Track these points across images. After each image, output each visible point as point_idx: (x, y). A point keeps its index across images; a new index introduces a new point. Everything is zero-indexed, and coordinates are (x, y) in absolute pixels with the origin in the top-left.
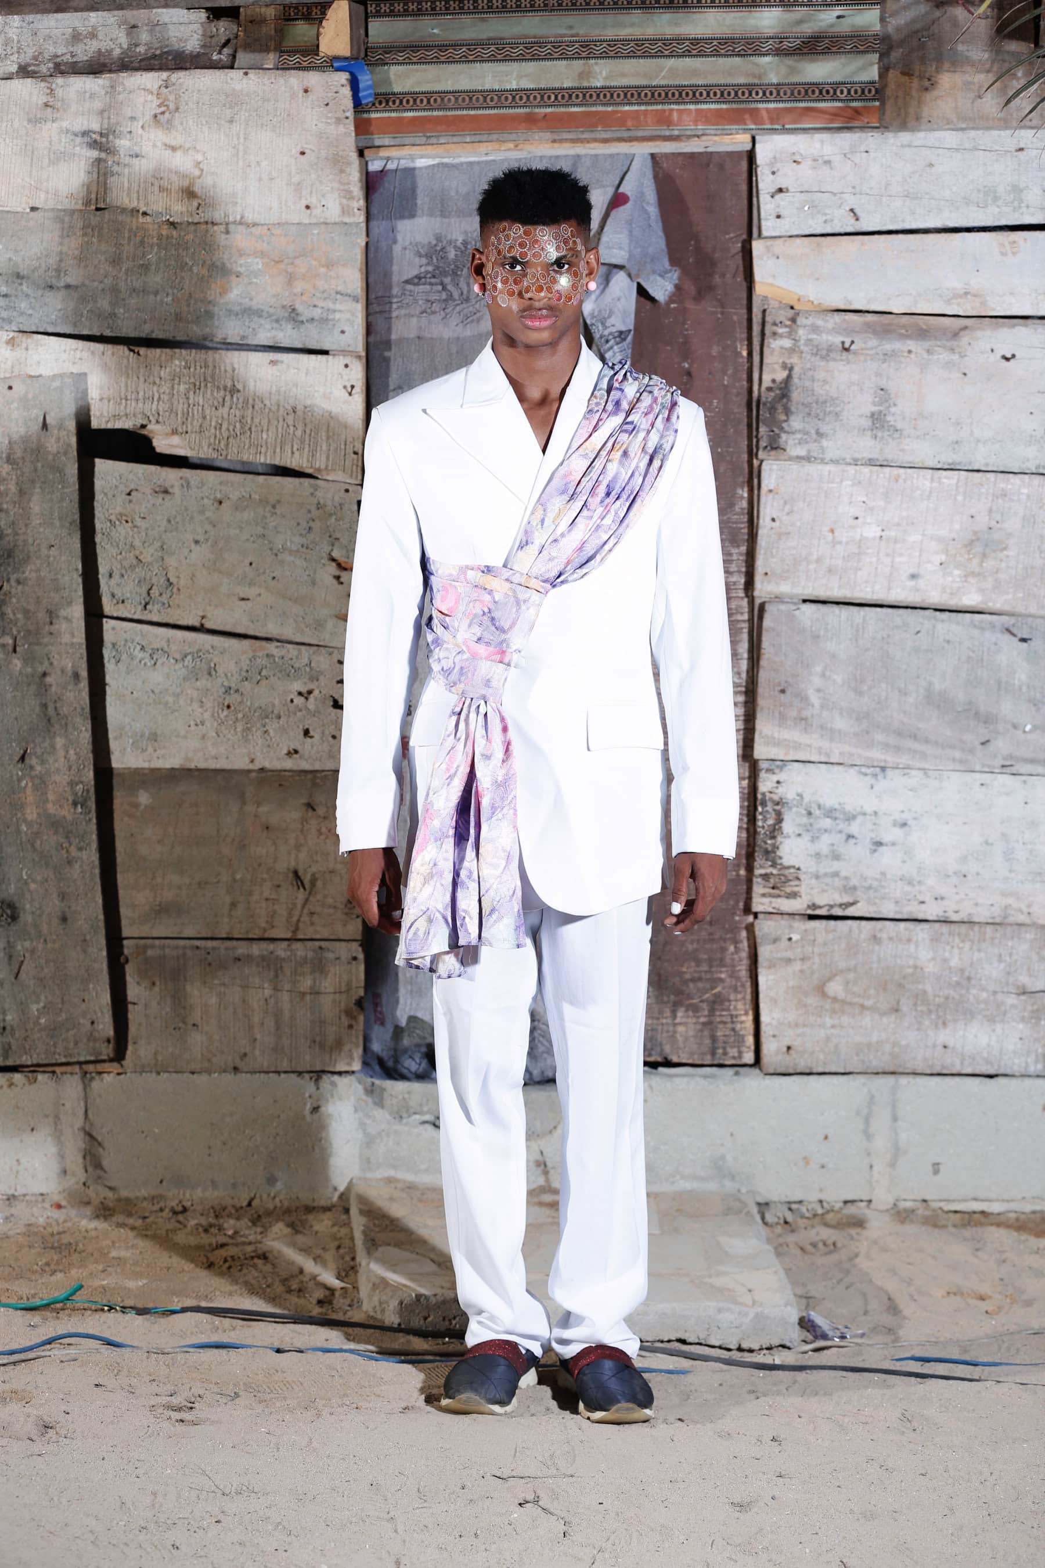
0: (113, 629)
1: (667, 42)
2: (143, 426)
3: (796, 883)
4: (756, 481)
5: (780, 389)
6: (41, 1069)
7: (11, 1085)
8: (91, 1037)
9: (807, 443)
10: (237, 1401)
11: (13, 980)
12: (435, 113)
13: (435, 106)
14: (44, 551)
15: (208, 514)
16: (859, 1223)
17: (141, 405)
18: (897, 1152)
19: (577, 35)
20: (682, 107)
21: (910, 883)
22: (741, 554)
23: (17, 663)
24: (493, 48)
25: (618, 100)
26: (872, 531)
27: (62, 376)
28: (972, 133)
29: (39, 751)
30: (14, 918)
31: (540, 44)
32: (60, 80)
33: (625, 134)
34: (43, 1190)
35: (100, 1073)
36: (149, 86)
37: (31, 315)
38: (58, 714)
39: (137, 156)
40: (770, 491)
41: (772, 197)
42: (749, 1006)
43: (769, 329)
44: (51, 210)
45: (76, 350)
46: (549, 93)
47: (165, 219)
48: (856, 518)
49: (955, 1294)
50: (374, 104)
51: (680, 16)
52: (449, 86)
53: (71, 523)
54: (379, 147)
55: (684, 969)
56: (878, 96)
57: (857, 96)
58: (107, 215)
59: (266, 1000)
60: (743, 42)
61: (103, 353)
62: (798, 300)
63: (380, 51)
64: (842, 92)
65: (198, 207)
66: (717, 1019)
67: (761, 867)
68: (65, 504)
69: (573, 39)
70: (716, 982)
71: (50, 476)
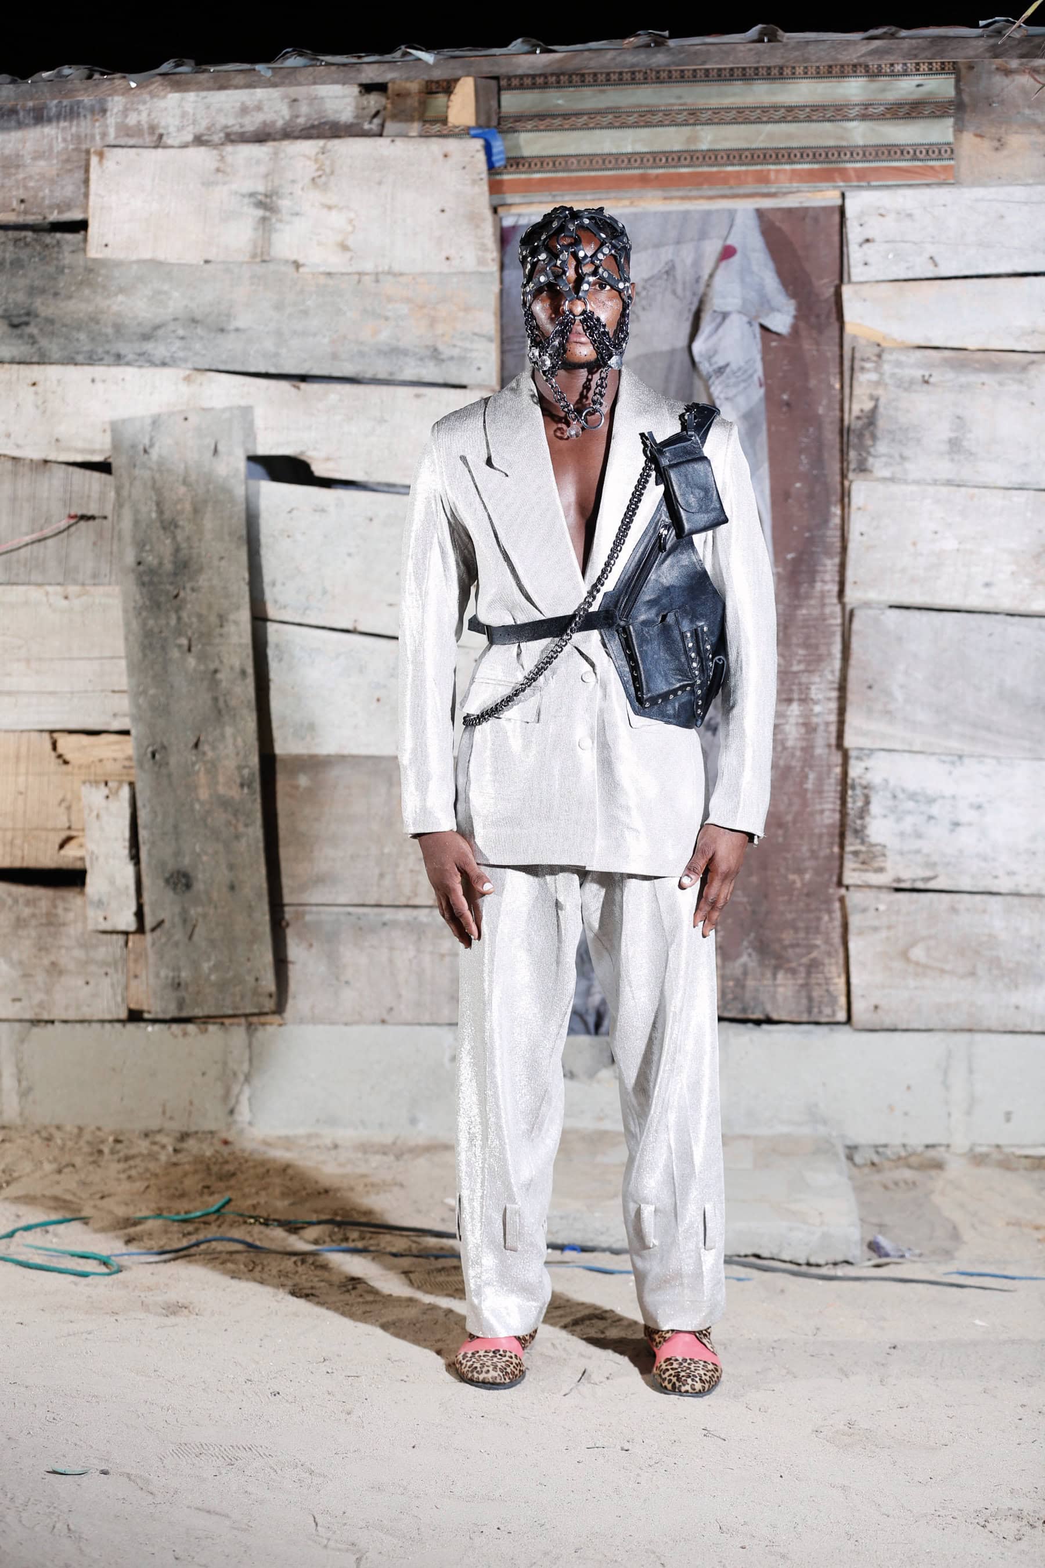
0: (277, 631)
1: (765, 109)
2: (303, 453)
3: (883, 858)
4: (846, 500)
5: (868, 418)
6: (212, 1020)
8: (255, 992)
9: (891, 465)
11: (186, 940)
12: (560, 175)
14: (216, 563)
15: (360, 530)
16: (939, 1165)
17: (300, 434)
18: (972, 1104)
19: (685, 104)
20: (778, 167)
21: (985, 859)
22: (833, 565)
23: (191, 661)
24: (610, 116)
25: (722, 162)
26: (950, 544)
27: (231, 409)
28: (1040, 188)
29: (210, 739)
30: (188, 886)
31: (653, 113)
32: (229, 148)
33: (728, 192)
34: (212, 1127)
35: (263, 1024)
36: (308, 153)
37: (204, 355)
38: (227, 706)
39: (297, 214)
40: (859, 509)
42: (842, 970)
43: (857, 364)
44: (223, 262)
45: (244, 385)
46: (661, 156)
47: (322, 269)
48: (936, 533)
49: (1014, 1224)
50: (505, 167)
51: (776, 86)
52: (571, 150)
53: (240, 538)
54: (510, 205)
55: (784, 936)
56: (953, 156)
57: (934, 156)
58: (271, 267)
59: (410, 961)
60: (832, 109)
61: (267, 388)
62: (884, 338)
63: (511, 120)
64: (921, 152)
65: (351, 259)
66: (813, 981)
67: (852, 845)
68: (234, 521)
69: (683, 107)
70: (811, 947)
71: (221, 497)
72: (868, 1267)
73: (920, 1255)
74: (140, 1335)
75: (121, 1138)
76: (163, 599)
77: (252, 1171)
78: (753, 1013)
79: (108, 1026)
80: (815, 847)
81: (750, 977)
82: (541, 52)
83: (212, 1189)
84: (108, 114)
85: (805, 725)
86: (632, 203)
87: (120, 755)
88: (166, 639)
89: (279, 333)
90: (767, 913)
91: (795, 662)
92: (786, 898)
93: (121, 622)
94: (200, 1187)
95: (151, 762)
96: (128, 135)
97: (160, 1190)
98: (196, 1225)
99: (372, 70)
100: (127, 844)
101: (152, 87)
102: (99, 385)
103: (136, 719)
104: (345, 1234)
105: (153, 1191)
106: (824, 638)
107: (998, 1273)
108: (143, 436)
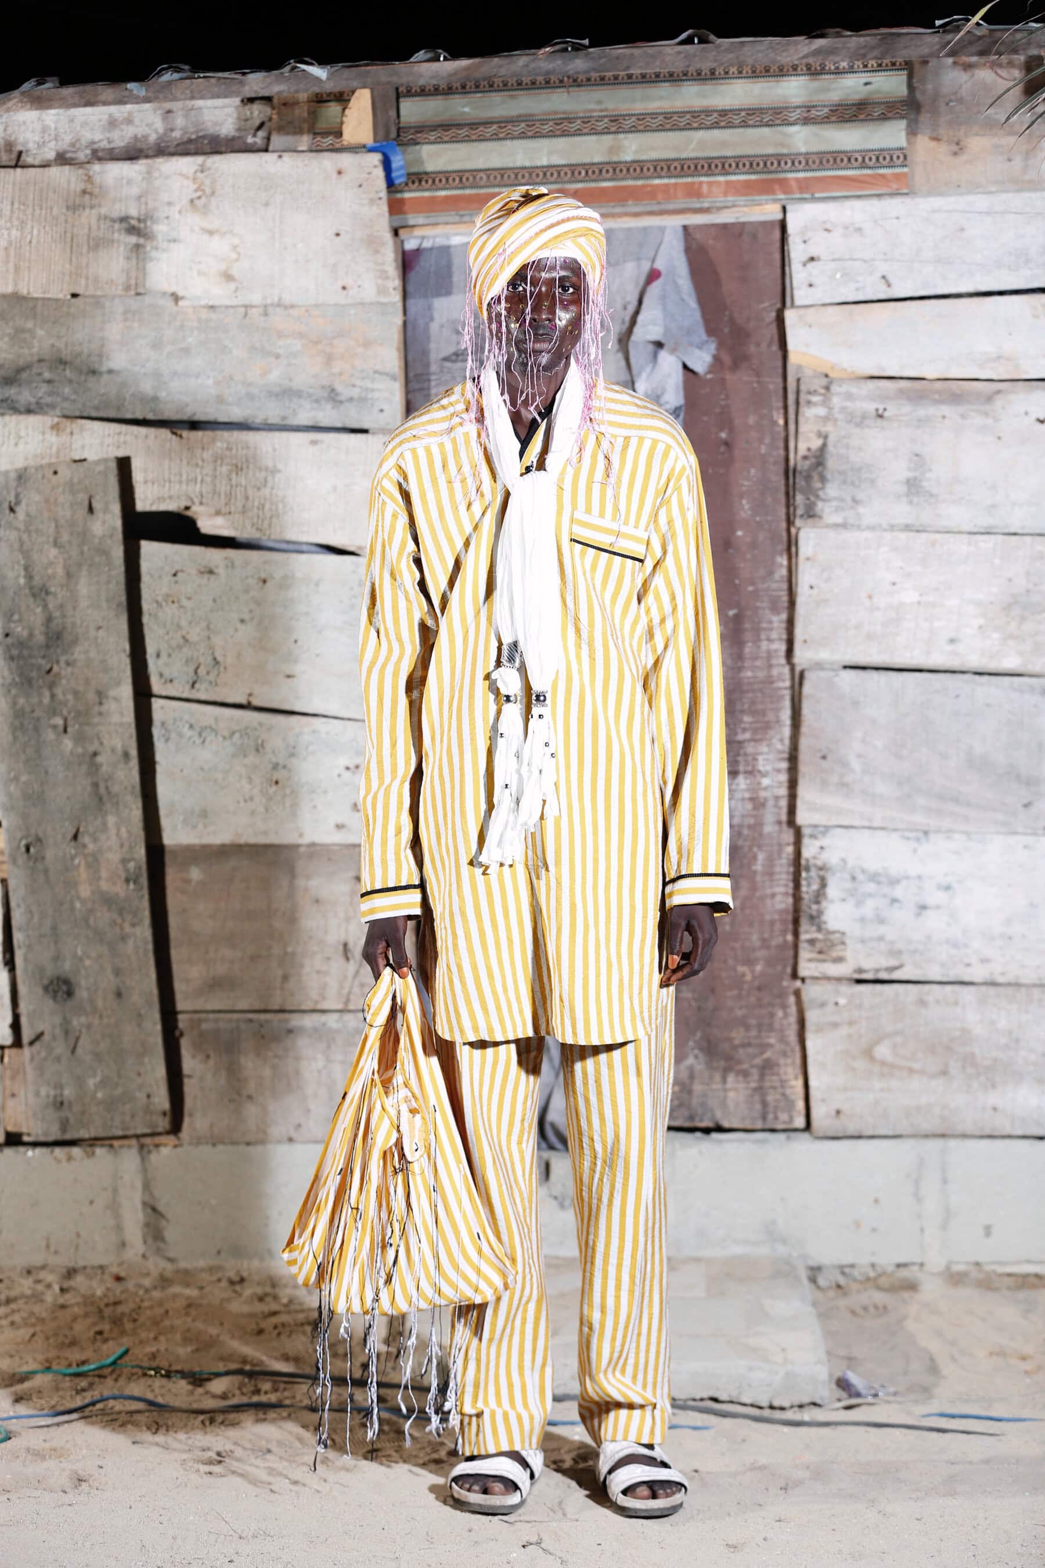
0: (162, 708)
1: (695, 114)
2: (187, 508)
3: (842, 947)
4: (793, 549)
6: (99, 1143)
7: (70, 1158)
8: (148, 1110)
9: (843, 509)
11: (69, 1053)
12: (468, 192)
13: (467, 184)
14: (92, 633)
15: (253, 593)
16: (912, 1286)
17: (184, 487)
18: (948, 1216)
19: (606, 110)
20: (711, 179)
21: (956, 945)
22: (780, 622)
23: (68, 744)
24: (523, 125)
26: (909, 596)
27: (105, 460)
28: (1004, 196)
29: (91, 829)
30: (70, 994)
31: (570, 120)
32: (97, 167)
33: (656, 208)
34: (103, 1260)
35: (157, 1146)
36: (185, 171)
37: (74, 401)
38: (109, 793)
39: (175, 241)
40: (808, 559)
41: (804, 265)
42: (799, 1071)
43: (803, 397)
44: (93, 296)
45: (119, 434)
46: (580, 168)
47: (203, 302)
48: (894, 584)
49: (997, 1354)
50: (407, 184)
51: (708, 87)
52: (481, 164)
53: (119, 605)
54: (413, 226)
55: (733, 1034)
56: (907, 163)
57: (885, 163)
58: (147, 300)
59: (319, 1072)
60: (770, 112)
61: (146, 437)
62: (833, 368)
63: (412, 131)
64: (870, 159)
65: (236, 290)
66: (767, 1084)
67: (807, 933)
68: (112, 586)
69: (603, 114)
70: (765, 1047)
71: (97, 559)
72: (837, 1409)
73: (895, 1394)
74: (35, 1516)
76: (34, 674)
77: (148, 1313)
78: (701, 1121)
80: (766, 935)
81: (696, 1081)
82: (445, 59)
83: (106, 1335)
85: (751, 799)
88: (38, 719)
89: (157, 374)
90: (716, 1009)
91: (739, 731)
92: (735, 992)
94: (92, 1333)
95: (25, 855)
97: (47, 1338)
98: (90, 1379)
99: (256, 82)
100: (2, 948)
101: (10, 104)
103: (7, 809)
104: (256, 1386)
105: (39, 1339)
106: (772, 702)
107: (983, 1413)
108: (8, 492)
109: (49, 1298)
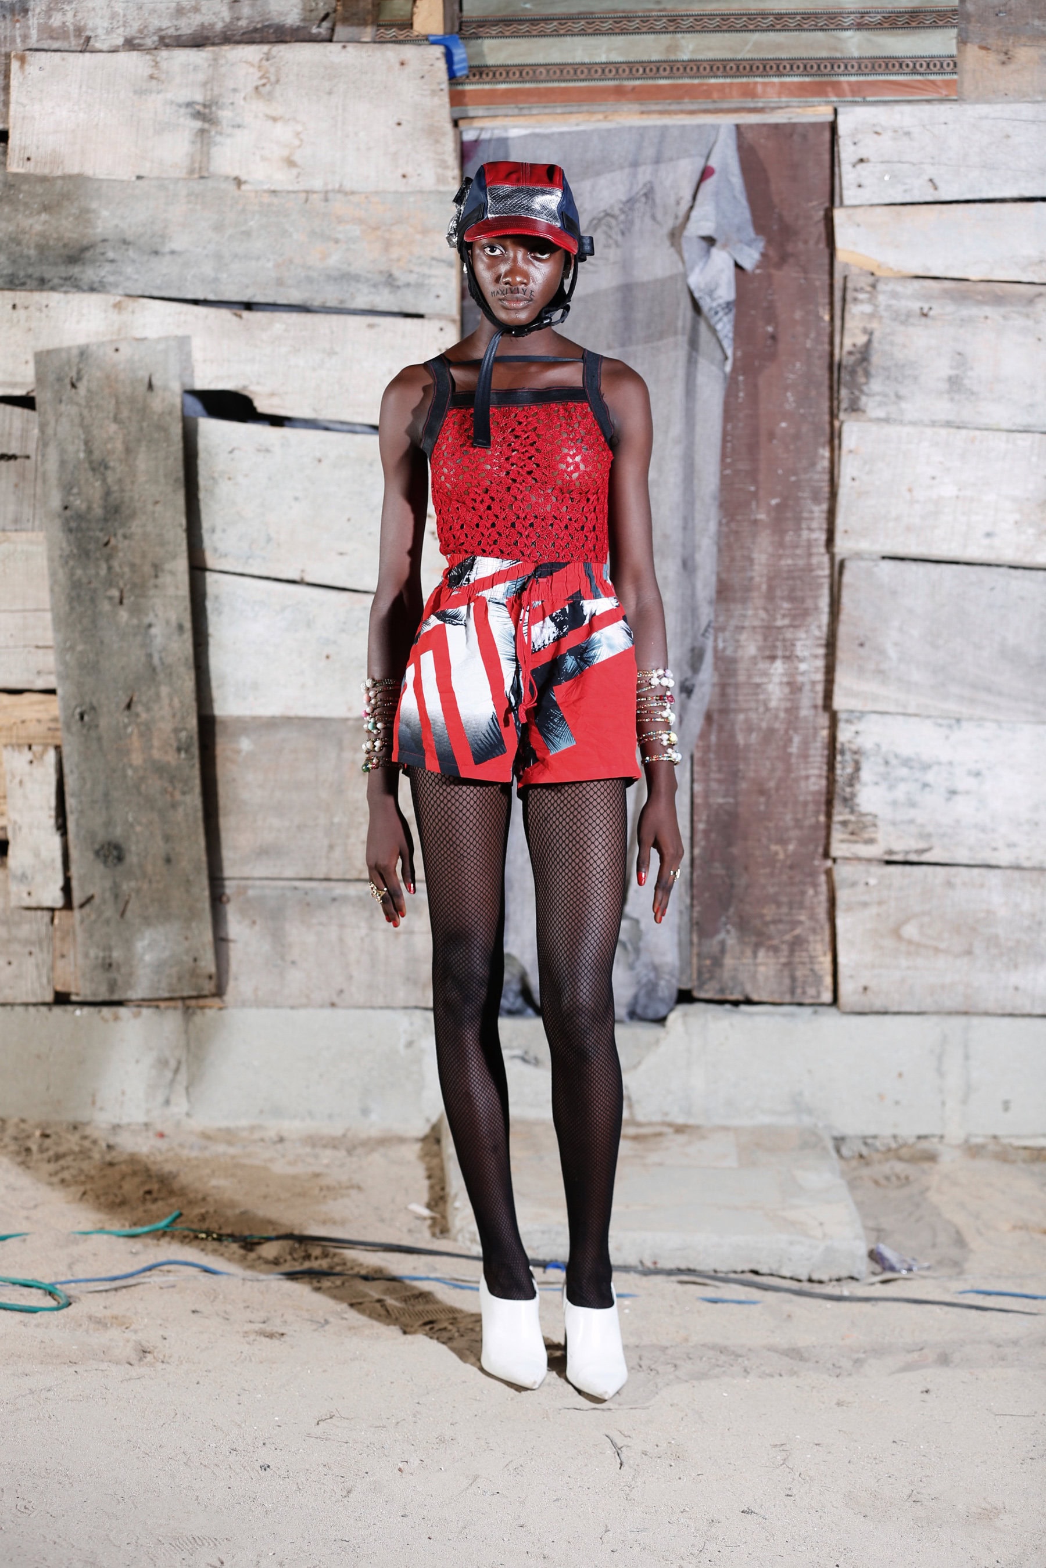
0: (216, 582)
1: (751, 17)
2: (245, 388)
3: (874, 829)
4: (836, 442)
5: (861, 353)
6: (146, 1004)
7: (116, 1018)
8: (194, 973)
9: (885, 404)
10: (327, 1327)
11: (118, 917)
12: (528, 85)
13: (527, 78)
14: (150, 507)
15: (308, 472)
16: (931, 1157)
17: (242, 366)
18: (968, 1090)
19: (664, 10)
20: (766, 80)
21: (983, 830)
22: (822, 512)
23: (123, 615)
24: (583, 22)
25: (705, 73)
26: (948, 490)
27: (166, 339)
29: (144, 699)
30: (120, 859)
31: (629, 19)
32: (164, 53)
33: (711, 106)
34: (147, 1120)
35: (202, 1008)
36: (250, 59)
37: (136, 280)
38: (163, 664)
39: (239, 126)
40: (851, 452)
41: (854, 166)
42: (827, 947)
43: (850, 295)
44: (158, 178)
45: (180, 313)
46: (637, 66)
47: (266, 187)
48: (933, 478)
49: (1021, 1228)
50: (468, 77)
52: (541, 59)
53: (176, 480)
54: (473, 118)
55: (765, 911)
56: (957, 70)
57: (935, 70)
58: (210, 183)
59: (362, 939)
60: (825, 17)
61: (206, 317)
62: (879, 267)
63: (474, 25)
64: (921, 66)
65: (298, 175)
66: (797, 960)
67: (840, 814)
68: (170, 461)
69: (661, 14)
70: (796, 923)
71: (156, 435)
72: (873, 1284)
73: (929, 1268)
74: (104, 1391)
75: (48, 1132)
76: (92, 546)
78: (732, 994)
79: (32, 1009)
80: (800, 816)
81: (728, 955)
83: (155, 1195)
84: (30, 13)
85: (789, 684)
86: (606, 117)
87: (44, 716)
88: (95, 591)
89: (218, 256)
90: (748, 886)
91: (779, 616)
92: (767, 870)
93: (46, 571)
94: (141, 1192)
95: (79, 724)
96: (52, 38)
97: (98, 1197)
98: (143, 1241)
100: (53, 813)
102: (21, 313)
103: (63, 677)
104: (306, 1251)
105: (90, 1198)
106: (811, 590)
107: (1017, 1291)
108: (70, 368)
109: (96, 1156)
